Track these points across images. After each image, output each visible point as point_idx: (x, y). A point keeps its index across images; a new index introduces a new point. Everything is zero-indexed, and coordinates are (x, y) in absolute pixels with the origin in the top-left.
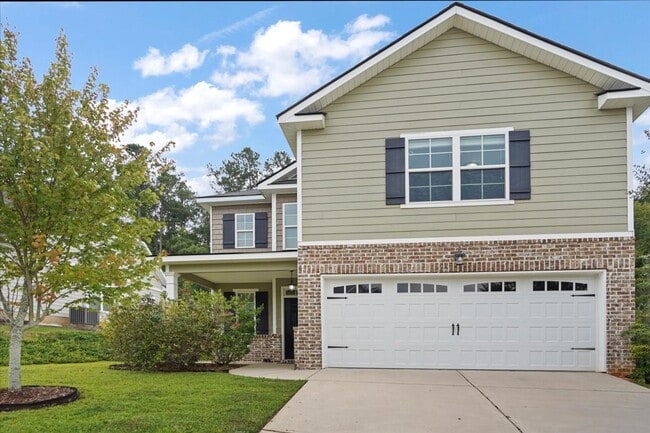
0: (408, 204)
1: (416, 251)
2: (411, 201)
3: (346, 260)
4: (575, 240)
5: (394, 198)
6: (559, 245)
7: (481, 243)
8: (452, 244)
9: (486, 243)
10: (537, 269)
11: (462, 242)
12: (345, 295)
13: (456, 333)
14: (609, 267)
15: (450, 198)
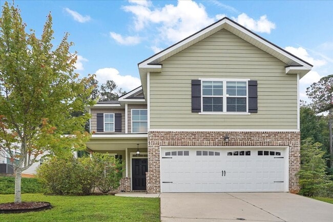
0: (202, 112)
1: (206, 136)
2: (203, 111)
3: (173, 139)
4: (276, 132)
5: (195, 109)
6: (270, 134)
7: (236, 133)
8: (223, 132)
9: (238, 132)
10: (260, 145)
11: (227, 132)
12: (171, 156)
13: (224, 175)
14: (290, 145)
15: (222, 111)
